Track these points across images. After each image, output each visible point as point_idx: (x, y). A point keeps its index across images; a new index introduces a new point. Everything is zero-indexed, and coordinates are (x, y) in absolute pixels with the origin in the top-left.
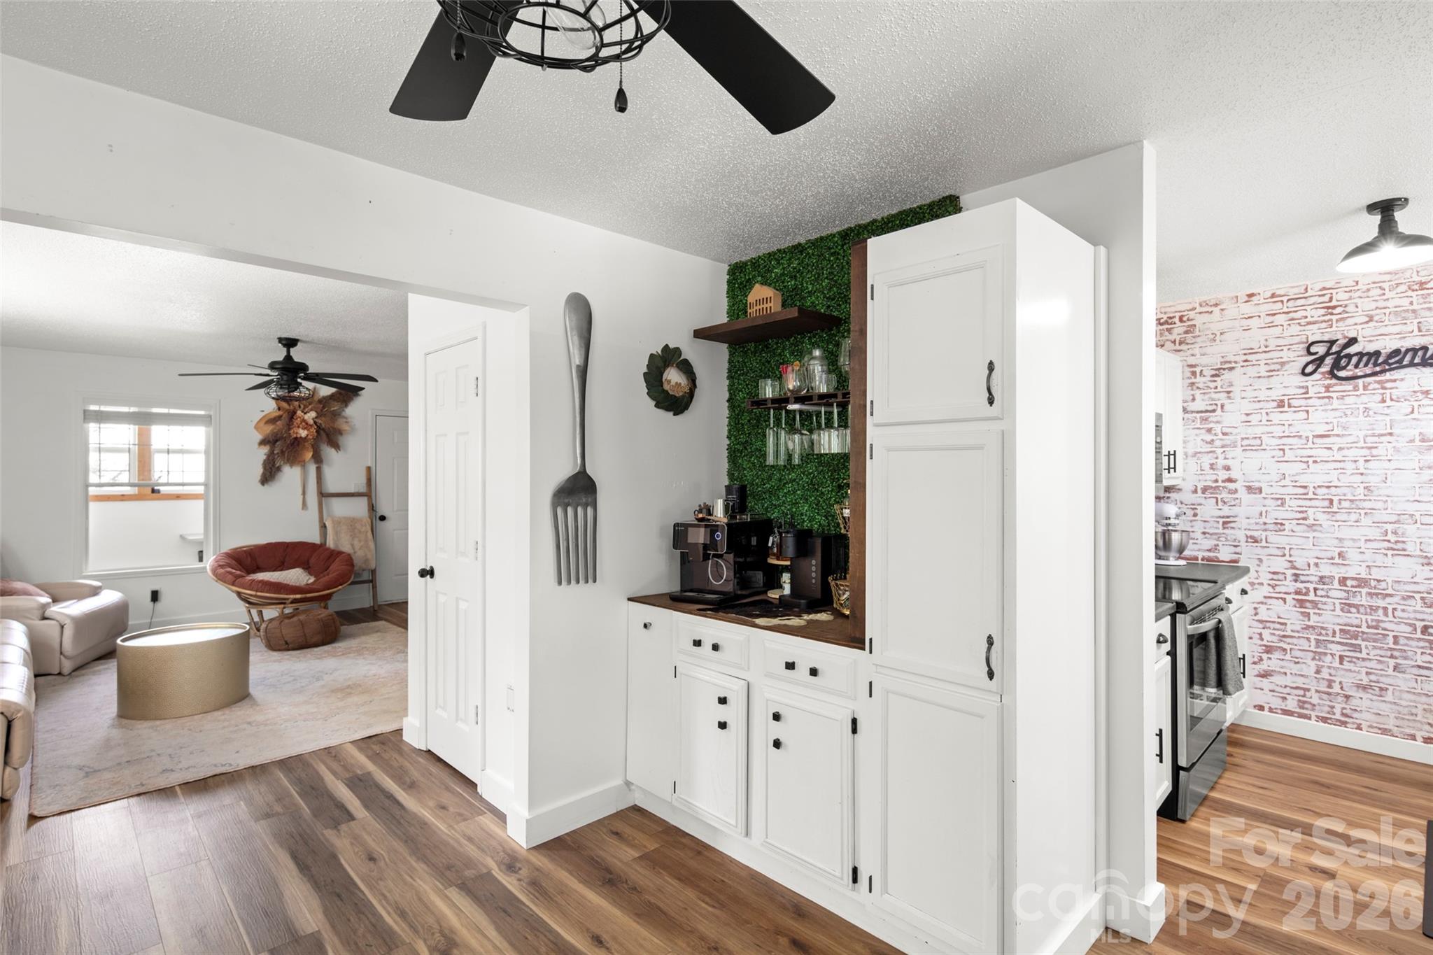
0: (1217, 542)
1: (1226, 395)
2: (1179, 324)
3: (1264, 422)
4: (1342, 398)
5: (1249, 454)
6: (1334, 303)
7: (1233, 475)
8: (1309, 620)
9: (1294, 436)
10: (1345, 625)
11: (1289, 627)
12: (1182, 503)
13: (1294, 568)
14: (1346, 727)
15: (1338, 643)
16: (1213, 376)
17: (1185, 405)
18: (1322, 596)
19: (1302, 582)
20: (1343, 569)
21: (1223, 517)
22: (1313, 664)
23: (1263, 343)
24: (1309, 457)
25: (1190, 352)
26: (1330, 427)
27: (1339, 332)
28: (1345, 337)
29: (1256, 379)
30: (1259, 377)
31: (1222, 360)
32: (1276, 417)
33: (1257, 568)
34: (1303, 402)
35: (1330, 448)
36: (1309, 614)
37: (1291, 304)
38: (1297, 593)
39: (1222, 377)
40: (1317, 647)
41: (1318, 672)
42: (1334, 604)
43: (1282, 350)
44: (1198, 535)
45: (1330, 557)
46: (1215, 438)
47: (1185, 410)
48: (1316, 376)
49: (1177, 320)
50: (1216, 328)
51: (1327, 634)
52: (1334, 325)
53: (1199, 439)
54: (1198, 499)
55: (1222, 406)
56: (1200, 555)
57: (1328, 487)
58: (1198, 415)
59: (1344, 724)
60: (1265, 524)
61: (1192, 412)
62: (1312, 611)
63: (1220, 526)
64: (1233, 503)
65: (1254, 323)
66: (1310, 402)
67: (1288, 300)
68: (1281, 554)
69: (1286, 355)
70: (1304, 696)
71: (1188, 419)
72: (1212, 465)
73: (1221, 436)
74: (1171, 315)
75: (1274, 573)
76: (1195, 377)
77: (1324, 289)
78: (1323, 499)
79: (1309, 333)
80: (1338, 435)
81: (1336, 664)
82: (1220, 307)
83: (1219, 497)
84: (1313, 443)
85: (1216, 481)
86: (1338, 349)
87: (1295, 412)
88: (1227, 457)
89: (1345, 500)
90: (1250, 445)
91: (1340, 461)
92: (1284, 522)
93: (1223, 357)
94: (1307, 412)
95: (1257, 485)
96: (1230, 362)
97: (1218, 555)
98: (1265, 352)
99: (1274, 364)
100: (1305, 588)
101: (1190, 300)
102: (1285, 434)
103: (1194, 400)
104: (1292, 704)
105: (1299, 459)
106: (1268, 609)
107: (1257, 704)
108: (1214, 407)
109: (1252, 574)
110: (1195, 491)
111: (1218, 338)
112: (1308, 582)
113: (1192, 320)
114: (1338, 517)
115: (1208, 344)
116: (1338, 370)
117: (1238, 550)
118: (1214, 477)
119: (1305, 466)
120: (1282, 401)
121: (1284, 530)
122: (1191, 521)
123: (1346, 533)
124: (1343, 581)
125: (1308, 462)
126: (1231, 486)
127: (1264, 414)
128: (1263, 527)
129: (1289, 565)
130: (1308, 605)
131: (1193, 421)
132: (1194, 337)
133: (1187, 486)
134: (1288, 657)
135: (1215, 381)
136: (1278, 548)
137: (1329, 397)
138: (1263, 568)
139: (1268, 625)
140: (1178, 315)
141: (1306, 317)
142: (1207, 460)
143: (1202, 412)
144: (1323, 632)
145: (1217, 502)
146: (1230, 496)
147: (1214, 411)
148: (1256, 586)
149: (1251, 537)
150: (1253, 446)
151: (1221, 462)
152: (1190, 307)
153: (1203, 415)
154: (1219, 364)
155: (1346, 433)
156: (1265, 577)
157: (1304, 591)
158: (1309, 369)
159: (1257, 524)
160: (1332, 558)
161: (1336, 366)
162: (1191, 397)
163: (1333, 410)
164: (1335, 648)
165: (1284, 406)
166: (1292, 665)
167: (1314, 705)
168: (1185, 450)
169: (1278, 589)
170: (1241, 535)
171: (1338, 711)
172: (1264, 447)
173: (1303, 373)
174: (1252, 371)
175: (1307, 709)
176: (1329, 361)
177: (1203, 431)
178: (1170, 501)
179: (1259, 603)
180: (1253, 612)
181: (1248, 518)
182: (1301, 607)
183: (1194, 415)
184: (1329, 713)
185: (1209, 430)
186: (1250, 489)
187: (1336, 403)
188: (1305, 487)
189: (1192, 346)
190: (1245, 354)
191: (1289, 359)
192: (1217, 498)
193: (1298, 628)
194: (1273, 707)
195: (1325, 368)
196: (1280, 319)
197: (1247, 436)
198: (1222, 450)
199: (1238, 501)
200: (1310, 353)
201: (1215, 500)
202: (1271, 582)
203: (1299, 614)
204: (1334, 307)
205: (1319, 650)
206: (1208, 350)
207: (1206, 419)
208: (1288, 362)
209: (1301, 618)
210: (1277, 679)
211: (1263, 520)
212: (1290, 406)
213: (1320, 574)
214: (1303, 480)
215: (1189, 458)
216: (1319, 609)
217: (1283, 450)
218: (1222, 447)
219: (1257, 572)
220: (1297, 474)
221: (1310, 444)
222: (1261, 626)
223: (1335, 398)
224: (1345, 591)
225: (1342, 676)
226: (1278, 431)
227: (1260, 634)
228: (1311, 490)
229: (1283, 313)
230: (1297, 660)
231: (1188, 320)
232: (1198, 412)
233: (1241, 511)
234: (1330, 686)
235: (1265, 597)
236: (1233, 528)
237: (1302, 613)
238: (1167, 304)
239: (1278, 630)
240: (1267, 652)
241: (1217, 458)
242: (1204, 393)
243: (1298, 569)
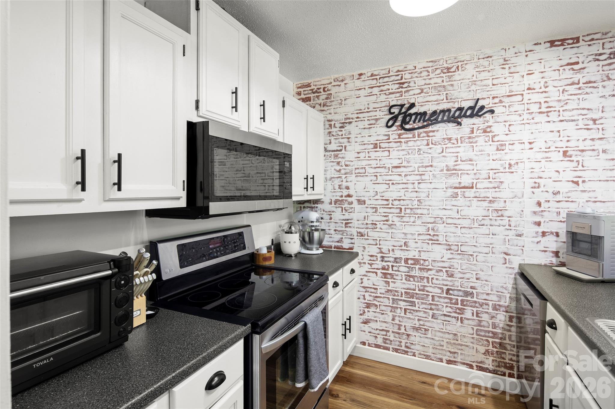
0: (341, 236)
1: (346, 140)
2: (323, 93)
3: (367, 158)
4: (407, 142)
5: (359, 179)
6: (403, 81)
7: (351, 192)
8: (389, 286)
9: (382, 167)
10: (407, 289)
11: (379, 291)
12: (324, 211)
13: (381, 252)
14: (407, 355)
15: (404, 301)
16: (340, 127)
17: (326, 146)
18: (396, 271)
19: (386, 262)
20: (406, 253)
21: (345, 220)
22: (391, 314)
23: (367, 106)
24: (390, 180)
25: (329, 111)
26: (400, 161)
27: (407, 99)
28: (409, 103)
29: (363, 130)
30: (364, 128)
31: (345, 117)
32: (373, 155)
33: (363, 253)
34: (386, 145)
35: (400, 175)
36: (389, 282)
37: (381, 80)
38: (383, 268)
39: (345, 128)
40: (393, 303)
41: (393, 319)
42: (402, 276)
43: (376, 111)
44: (332, 232)
45: (400, 245)
46: (341, 168)
47: (326, 150)
48: (394, 128)
49: (322, 90)
50: (342, 95)
51: (398, 295)
52: (403, 95)
53: (333, 169)
54: (332, 208)
55: (345, 147)
56: (333, 244)
57: (399, 200)
58: (333, 153)
59: (406, 352)
60: (367, 224)
61: (330, 151)
62: (390, 280)
63: (344, 225)
64: (350, 211)
65: (362, 93)
66: (391, 145)
67: (380, 78)
68: (375, 243)
69: (379, 114)
70: (386, 335)
71: (327, 155)
72: (340, 186)
73: (344, 167)
74: (319, 87)
75: (371, 256)
76: (331, 128)
77: (398, 71)
78: (397, 208)
79: (390, 100)
80: (404, 167)
81: (403, 314)
82: (344, 82)
83: (343, 206)
84: (392, 172)
85: (342, 196)
86: (405, 111)
87: (383, 151)
88: (348, 180)
89: (408, 208)
90: (359, 173)
91: (405, 183)
92: (376, 223)
93: (346, 115)
94: (389, 151)
95: (363, 199)
96: (349, 118)
97: (342, 244)
98: (368, 112)
99: (372, 120)
100: (387, 265)
101: (329, 77)
102: (378, 166)
103: (330, 143)
104: (380, 341)
105: (384, 182)
106: (368, 279)
107: (362, 341)
108: (341, 148)
109: (360, 256)
110: (331, 203)
111: (343, 103)
112: (389, 261)
113: (330, 90)
114: (405, 219)
115: (338, 106)
116: (405, 125)
117: (353, 241)
118: (340, 194)
119: (387, 186)
120: (376, 144)
121: (377, 228)
122: (329, 223)
123: (408, 230)
124: (406, 260)
125: (389, 184)
126: (349, 199)
127: (367, 153)
128: (366, 226)
129: (378, 251)
130: (389, 276)
131: (330, 157)
132: (331, 102)
133: (326, 200)
134: (378, 310)
135: (342, 131)
136: (374, 240)
137: (400, 142)
138: (366, 253)
139: (368, 289)
140: (322, 87)
141: (389, 89)
142: (337, 182)
143: (334, 151)
144: (396, 294)
145: (342, 210)
146: (349, 206)
147: (341, 150)
148: (362, 265)
149: (360, 233)
150: (361, 173)
151: (344, 184)
152: (328, 82)
153: (335, 153)
154: (344, 119)
155: (409, 165)
156: (367, 259)
157: (387, 267)
158: (390, 123)
159: (363, 224)
160: (401, 246)
161: (404, 122)
162: (329, 141)
163: (402, 150)
164: (402, 304)
165: (377, 148)
166: (380, 315)
167: (391, 341)
168: (326, 176)
169: (373, 266)
170: (354, 231)
171: (403, 344)
172: (366, 174)
173: (388, 127)
174: (361, 125)
175: (388, 343)
176: (400, 118)
177: (335, 164)
178: (317, 209)
179: (363, 276)
180: (360, 281)
181: (358, 221)
182: (385, 278)
183: (331, 153)
184: (399, 346)
185: (338, 163)
186: (359, 201)
187: (404, 146)
188: (387, 200)
189: (329, 108)
190: (357, 113)
191: (380, 117)
192: (342, 207)
193: (383, 291)
194: (370, 343)
195: (398, 123)
196: (376, 91)
197: (358, 167)
198: (345, 176)
199: (353, 209)
200: (391, 113)
201: (341, 209)
202: (370, 262)
203: (384, 282)
204: (403, 83)
205: (394, 305)
206: (338, 110)
207: (337, 156)
208: (379, 119)
209: (385, 285)
210: (372, 325)
211: (366, 221)
212: (380, 148)
213: (395, 256)
214: (387, 195)
215: (328, 181)
216: (394, 279)
217: (376, 176)
218: (345, 174)
219: (363, 255)
220: (384, 192)
221: (390, 173)
222: (364, 290)
223: (403, 142)
224: (407, 267)
225: (406, 322)
226: (374, 163)
227: (364, 296)
228: (391, 202)
229: (377, 86)
230: (383, 312)
231: (328, 90)
232: (333, 151)
233: (354, 216)
234: (399, 329)
235: (367, 272)
236: (350, 227)
237: (386, 282)
238: (317, 80)
239: (373, 293)
240: (368, 307)
241: (342, 181)
242: (336, 139)
243: (383, 253)
